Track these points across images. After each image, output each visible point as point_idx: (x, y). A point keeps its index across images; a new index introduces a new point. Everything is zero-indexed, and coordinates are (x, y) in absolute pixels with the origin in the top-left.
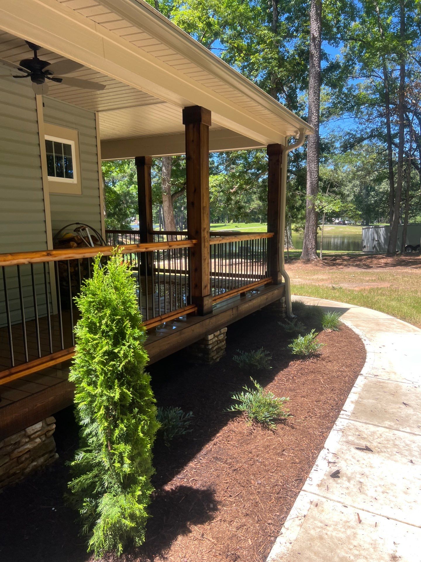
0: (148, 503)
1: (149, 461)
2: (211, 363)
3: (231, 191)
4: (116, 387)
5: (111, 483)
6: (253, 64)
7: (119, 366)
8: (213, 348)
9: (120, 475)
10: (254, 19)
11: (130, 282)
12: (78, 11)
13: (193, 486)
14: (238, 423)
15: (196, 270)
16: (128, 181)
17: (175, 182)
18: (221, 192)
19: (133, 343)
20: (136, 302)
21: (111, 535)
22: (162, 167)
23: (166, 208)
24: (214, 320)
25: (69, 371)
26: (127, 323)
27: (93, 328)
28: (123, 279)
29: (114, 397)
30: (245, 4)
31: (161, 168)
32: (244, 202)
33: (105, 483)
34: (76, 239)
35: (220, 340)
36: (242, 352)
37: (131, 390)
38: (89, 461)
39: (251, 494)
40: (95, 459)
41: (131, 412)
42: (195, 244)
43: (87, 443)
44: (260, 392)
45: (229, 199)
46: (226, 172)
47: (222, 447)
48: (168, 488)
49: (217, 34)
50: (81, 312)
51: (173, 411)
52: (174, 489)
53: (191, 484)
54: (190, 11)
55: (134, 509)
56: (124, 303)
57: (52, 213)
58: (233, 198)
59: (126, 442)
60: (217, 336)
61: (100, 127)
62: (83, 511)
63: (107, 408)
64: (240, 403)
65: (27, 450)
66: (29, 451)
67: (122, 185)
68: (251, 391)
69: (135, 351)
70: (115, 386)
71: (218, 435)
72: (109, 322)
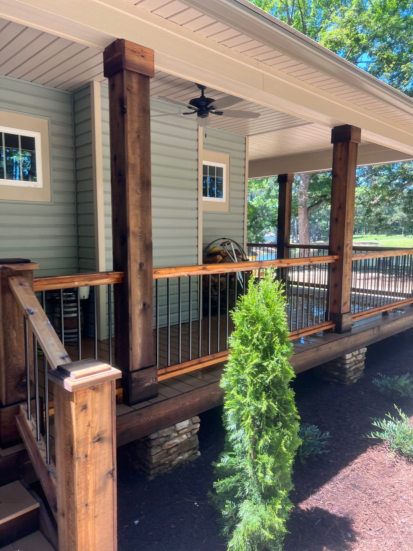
0: (286, 519)
1: (289, 476)
2: (348, 383)
3: (372, 202)
4: (263, 399)
5: (252, 491)
6: (404, 73)
7: (267, 379)
8: (350, 367)
9: (261, 485)
10: (406, 28)
11: (280, 300)
12: (243, 53)
13: (329, 510)
14: (379, 452)
15: (336, 286)
16: (265, 196)
17: (312, 195)
18: (361, 204)
19: (281, 358)
20: (286, 320)
21: (249, 541)
22: (300, 180)
23: (301, 221)
24: (352, 339)
25: (221, 378)
26: (276, 339)
27: (245, 341)
28: (274, 296)
29: (261, 408)
30: (397, 15)
31: (299, 182)
32: (385, 214)
33: (246, 489)
34: (222, 253)
35: (358, 361)
36: (383, 376)
37: (276, 403)
38: (233, 466)
39: (394, 532)
40: (238, 464)
41: (276, 425)
42: (336, 260)
43: (233, 448)
44: (405, 422)
45: (369, 211)
46: (366, 184)
47: (361, 474)
48: (303, 506)
49: (364, 49)
50: (234, 325)
51: (310, 429)
52: (309, 509)
53: (327, 507)
54: (338, 30)
55: (273, 522)
56: (274, 319)
57: (204, 229)
58: (373, 210)
59: (270, 454)
60: (356, 356)
61: (249, 150)
62: (225, 512)
63: (253, 417)
64: (381, 431)
65: (175, 444)
66: (177, 445)
67: (259, 199)
68: (395, 419)
69: (282, 366)
70: (262, 397)
71: (356, 461)
72: (260, 336)
